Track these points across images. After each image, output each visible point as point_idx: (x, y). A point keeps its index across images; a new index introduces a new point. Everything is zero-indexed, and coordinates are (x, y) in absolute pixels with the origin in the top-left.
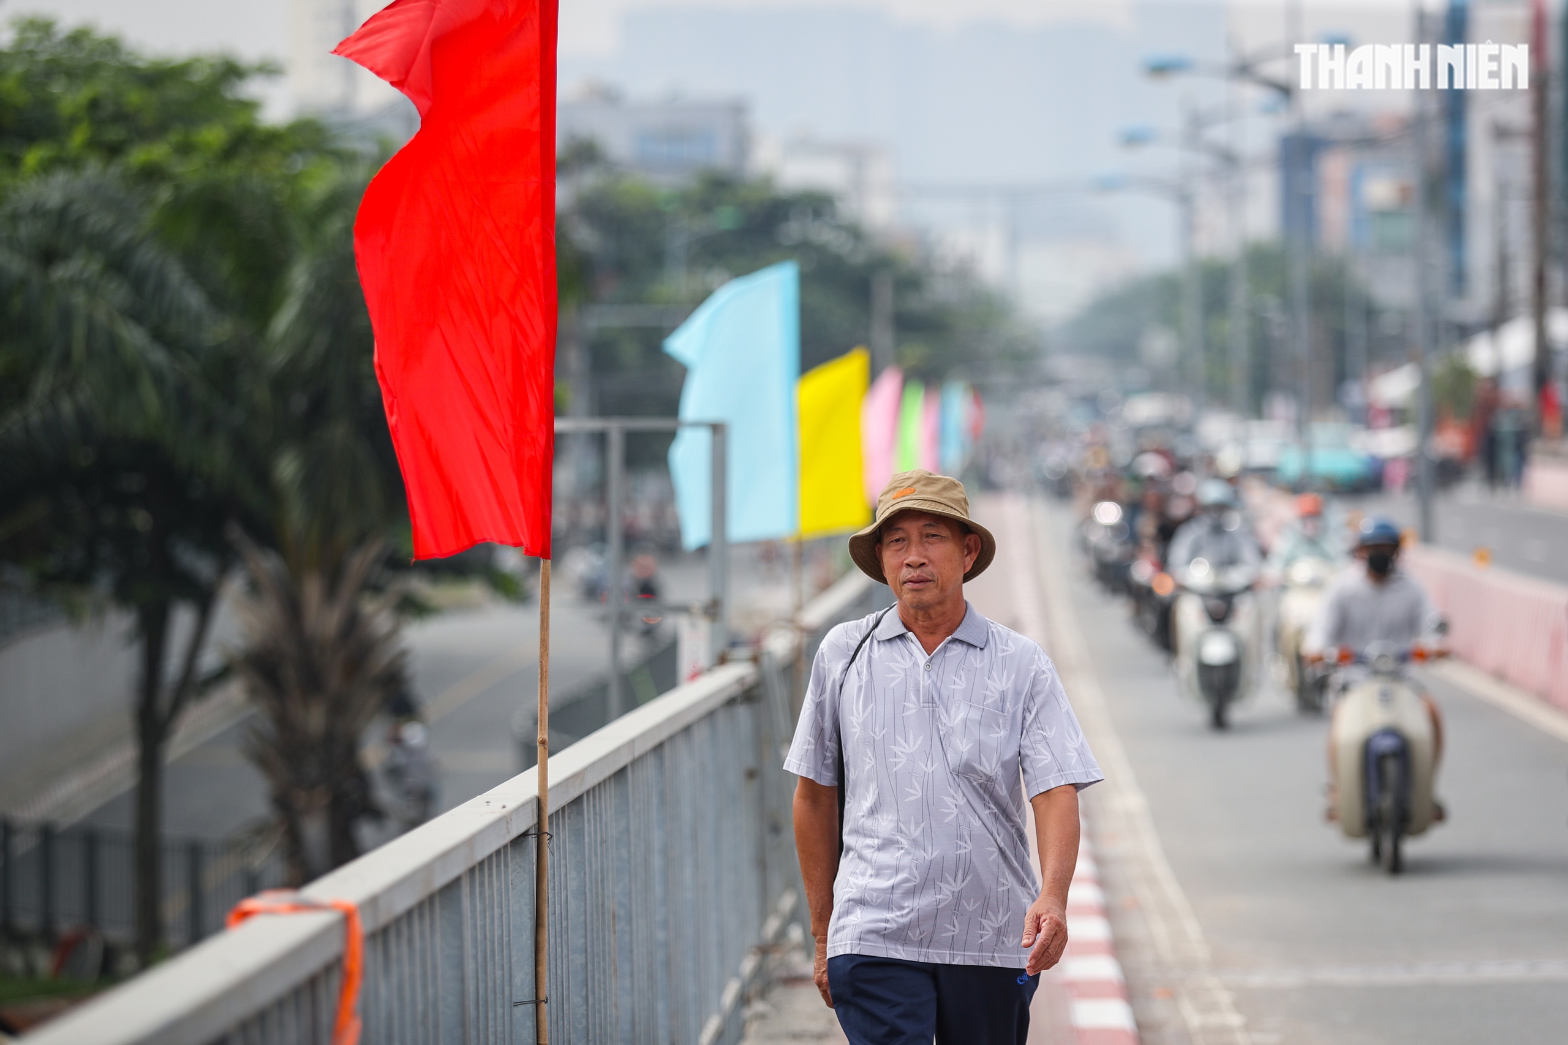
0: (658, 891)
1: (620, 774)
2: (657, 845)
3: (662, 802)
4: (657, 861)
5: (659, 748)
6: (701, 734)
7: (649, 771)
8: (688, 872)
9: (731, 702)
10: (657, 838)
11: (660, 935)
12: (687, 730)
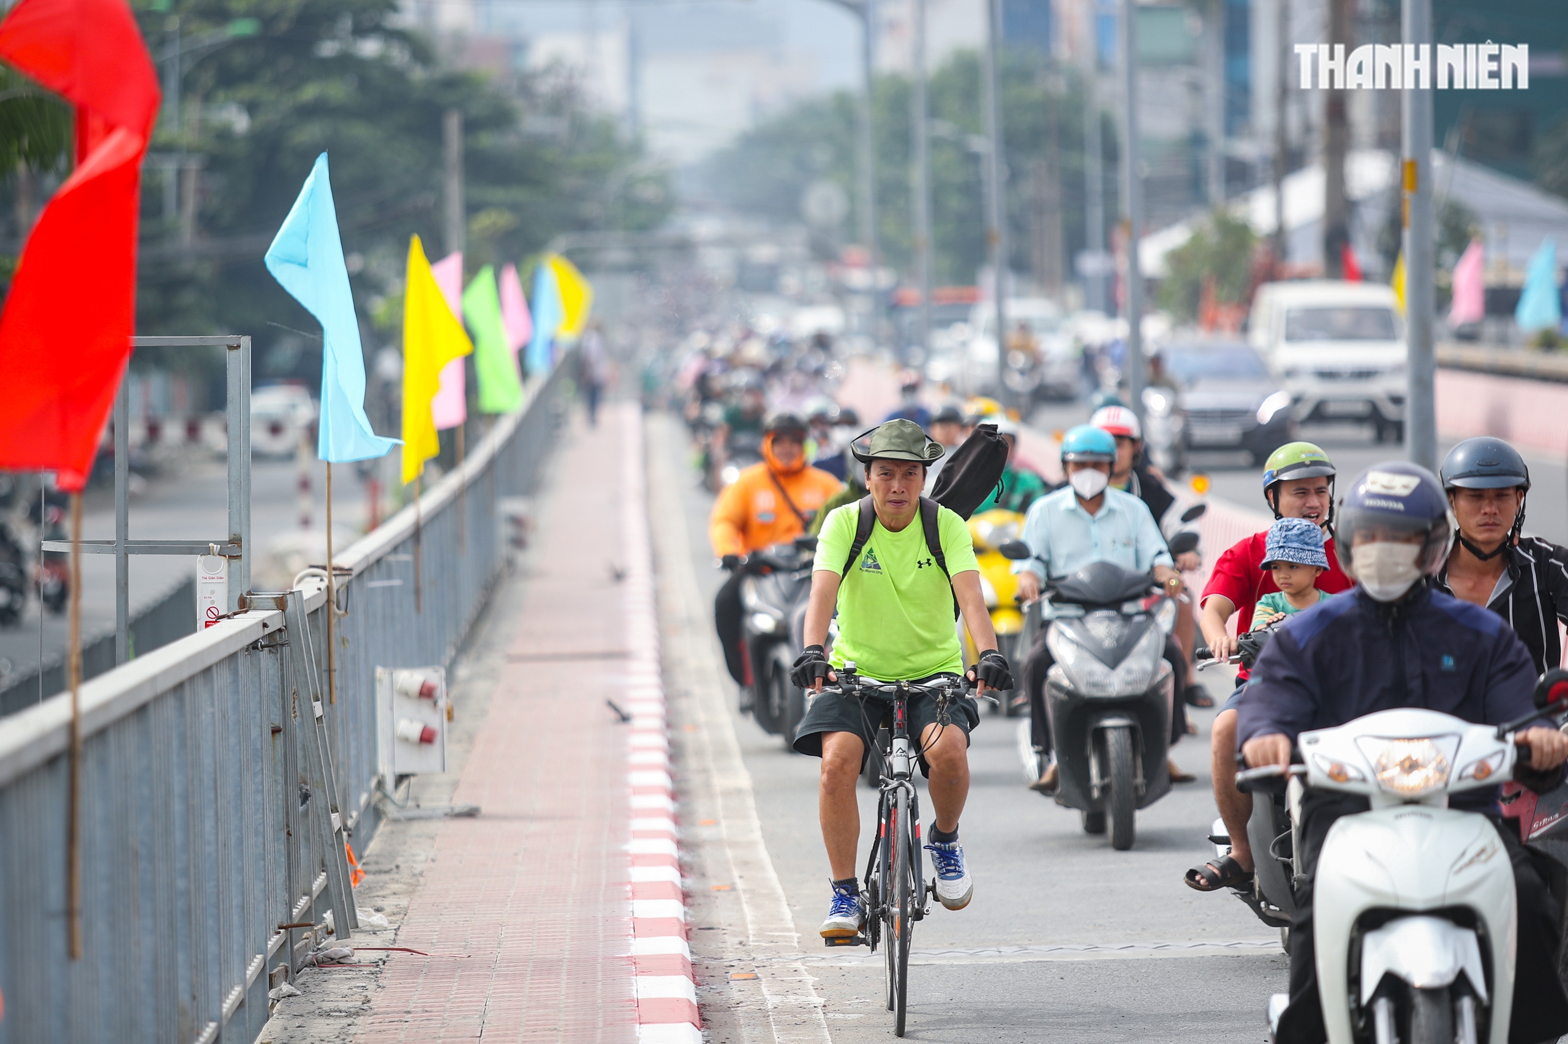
0: (179, 837)
1: (142, 710)
2: (177, 790)
3: (183, 745)
4: (177, 807)
5: (179, 687)
6: (222, 678)
7: (169, 708)
8: (209, 824)
9: (254, 646)
10: (177, 783)
11: (181, 883)
12: (207, 671)
